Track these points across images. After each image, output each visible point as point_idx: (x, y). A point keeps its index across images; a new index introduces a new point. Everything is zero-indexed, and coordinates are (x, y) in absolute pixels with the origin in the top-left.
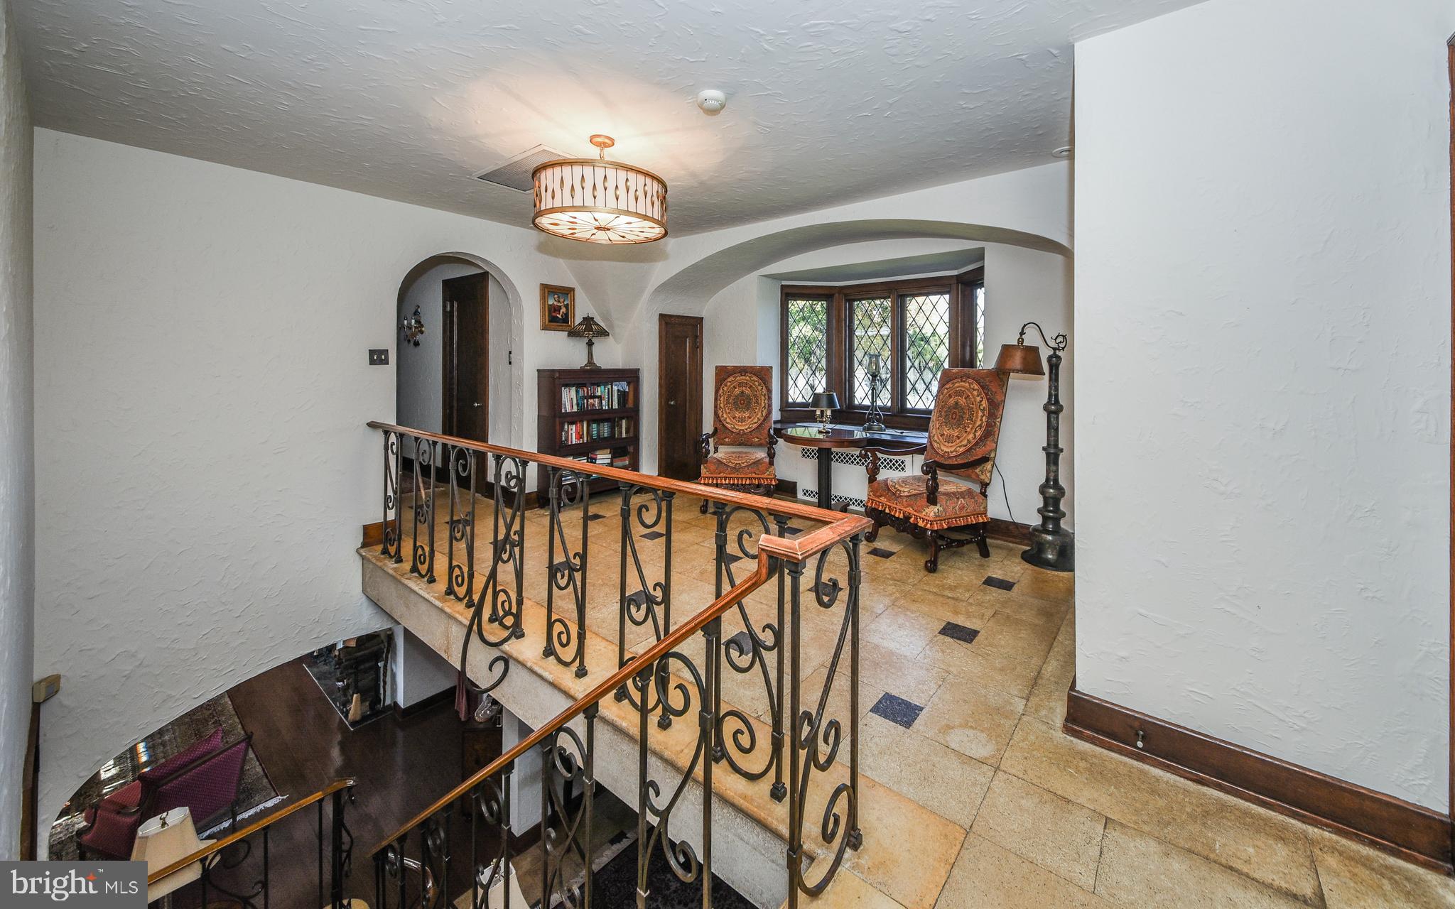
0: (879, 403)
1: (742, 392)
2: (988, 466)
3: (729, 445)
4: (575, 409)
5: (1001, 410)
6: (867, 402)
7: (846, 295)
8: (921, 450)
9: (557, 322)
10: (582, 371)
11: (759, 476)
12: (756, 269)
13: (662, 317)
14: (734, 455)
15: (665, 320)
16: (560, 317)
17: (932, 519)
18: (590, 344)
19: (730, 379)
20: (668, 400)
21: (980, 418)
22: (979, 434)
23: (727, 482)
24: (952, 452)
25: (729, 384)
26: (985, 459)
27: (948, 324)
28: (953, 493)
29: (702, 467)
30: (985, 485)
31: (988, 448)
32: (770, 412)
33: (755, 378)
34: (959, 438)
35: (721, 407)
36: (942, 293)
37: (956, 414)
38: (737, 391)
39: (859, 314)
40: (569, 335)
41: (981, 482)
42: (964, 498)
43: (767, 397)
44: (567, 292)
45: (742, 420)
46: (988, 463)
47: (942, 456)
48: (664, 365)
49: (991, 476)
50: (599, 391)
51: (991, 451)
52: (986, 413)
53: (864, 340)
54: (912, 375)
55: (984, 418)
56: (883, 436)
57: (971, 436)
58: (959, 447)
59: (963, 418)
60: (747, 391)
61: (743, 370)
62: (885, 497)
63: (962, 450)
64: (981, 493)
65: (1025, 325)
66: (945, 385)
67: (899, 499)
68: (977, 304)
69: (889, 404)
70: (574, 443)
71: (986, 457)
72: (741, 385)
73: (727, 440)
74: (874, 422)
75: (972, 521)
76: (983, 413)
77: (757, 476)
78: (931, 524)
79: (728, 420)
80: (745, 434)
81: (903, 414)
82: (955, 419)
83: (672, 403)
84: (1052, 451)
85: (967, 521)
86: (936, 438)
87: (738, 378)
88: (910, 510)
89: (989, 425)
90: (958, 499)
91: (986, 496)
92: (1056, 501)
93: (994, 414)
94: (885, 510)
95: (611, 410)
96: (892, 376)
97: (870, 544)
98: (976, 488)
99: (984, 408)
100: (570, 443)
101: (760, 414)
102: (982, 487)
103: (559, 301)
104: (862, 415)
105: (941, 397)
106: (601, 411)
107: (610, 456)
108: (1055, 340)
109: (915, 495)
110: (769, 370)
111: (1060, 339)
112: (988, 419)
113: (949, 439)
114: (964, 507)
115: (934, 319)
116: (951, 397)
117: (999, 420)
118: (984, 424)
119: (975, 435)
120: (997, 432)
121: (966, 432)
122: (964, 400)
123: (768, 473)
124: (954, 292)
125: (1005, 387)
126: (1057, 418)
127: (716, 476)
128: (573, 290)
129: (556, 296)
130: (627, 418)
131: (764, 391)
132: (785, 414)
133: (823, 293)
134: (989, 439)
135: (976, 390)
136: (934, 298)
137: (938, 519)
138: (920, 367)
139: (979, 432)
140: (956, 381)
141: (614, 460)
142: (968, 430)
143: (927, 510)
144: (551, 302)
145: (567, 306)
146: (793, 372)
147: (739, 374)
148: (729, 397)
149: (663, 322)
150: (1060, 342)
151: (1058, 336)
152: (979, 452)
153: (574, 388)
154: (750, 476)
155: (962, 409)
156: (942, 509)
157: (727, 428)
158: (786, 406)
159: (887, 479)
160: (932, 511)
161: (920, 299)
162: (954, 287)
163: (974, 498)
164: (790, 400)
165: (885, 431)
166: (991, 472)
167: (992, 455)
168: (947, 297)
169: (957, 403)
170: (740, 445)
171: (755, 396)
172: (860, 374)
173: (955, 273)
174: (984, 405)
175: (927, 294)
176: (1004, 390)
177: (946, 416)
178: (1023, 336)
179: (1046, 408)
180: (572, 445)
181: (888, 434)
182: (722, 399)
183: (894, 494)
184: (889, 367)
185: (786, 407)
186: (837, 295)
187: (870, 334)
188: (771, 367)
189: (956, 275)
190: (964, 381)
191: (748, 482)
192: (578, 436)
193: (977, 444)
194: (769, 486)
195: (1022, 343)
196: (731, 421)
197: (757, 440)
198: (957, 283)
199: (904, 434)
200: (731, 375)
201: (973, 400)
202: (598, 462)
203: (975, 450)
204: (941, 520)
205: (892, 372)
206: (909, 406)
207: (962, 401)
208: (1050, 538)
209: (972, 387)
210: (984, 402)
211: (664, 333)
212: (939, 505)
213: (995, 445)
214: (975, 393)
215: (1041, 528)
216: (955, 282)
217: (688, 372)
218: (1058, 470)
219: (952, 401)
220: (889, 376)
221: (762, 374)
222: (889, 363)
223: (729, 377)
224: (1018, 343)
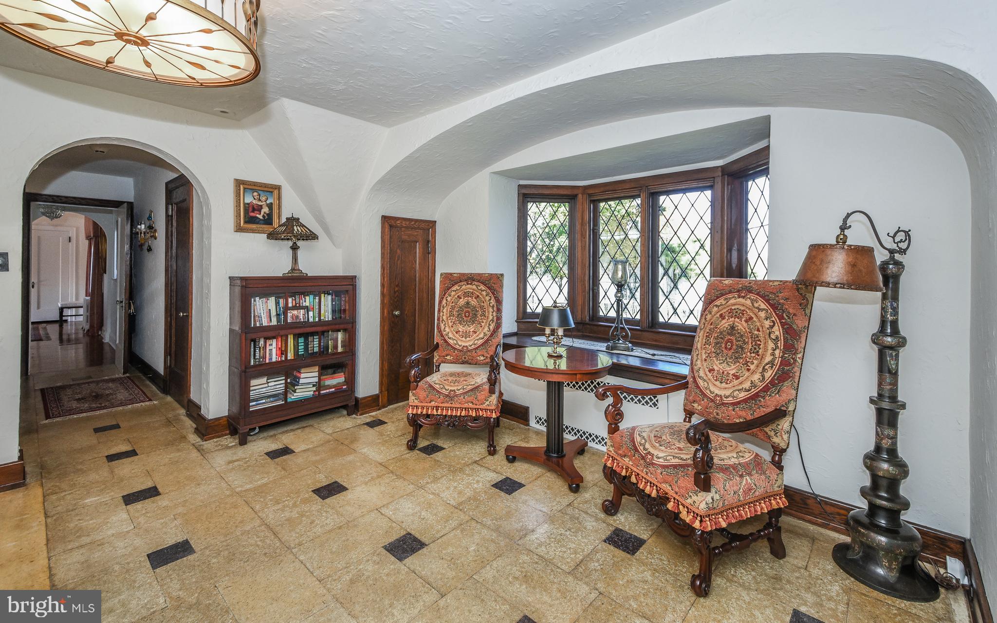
0: (626, 315)
1: (468, 303)
2: (785, 424)
3: (452, 363)
4: (274, 322)
5: (804, 342)
6: (613, 314)
7: (590, 195)
8: (679, 383)
9: (258, 223)
10: (284, 279)
11: (477, 407)
12: (488, 165)
13: (385, 219)
14: (450, 379)
15: (389, 223)
16: (260, 217)
17: (702, 513)
18: (295, 248)
19: (454, 288)
20: (391, 312)
21: (770, 351)
22: (769, 374)
23: (439, 412)
24: (727, 397)
25: (453, 293)
26: (779, 414)
27: (709, 225)
28: (734, 467)
29: (411, 394)
30: (779, 452)
31: (784, 397)
32: (498, 326)
33: (482, 287)
34: (737, 378)
35: (443, 320)
36: (702, 189)
37: (732, 343)
38: (462, 302)
39: (605, 215)
40: (268, 238)
41: (773, 447)
42: (750, 474)
43: (495, 309)
44: (273, 189)
45: (466, 335)
46: (786, 418)
47: (712, 401)
48: (387, 271)
49: (789, 437)
50: (308, 301)
51: (789, 401)
52: (781, 344)
53: (611, 245)
54: (665, 284)
55: (777, 352)
56: (630, 359)
57: (756, 377)
58: (738, 390)
59: (742, 348)
60: (473, 302)
61: (469, 279)
62: (631, 460)
63: (742, 395)
64: (773, 462)
65: (848, 215)
66: (713, 301)
67: (651, 469)
68: (748, 199)
69: (638, 317)
70: (274, 360)
71: (780, 409)
72: (466, 294)
73: (448, 358)
74: (619, 340)
75: (762, 508)
76: (776, 344)
77: (474, 406)
78: (701, 521)
79: (450, 335)
80: (469, 351)
81: (654, 330)
82: (730, 349)
83: (397, 313)
84: (886, 405)
85: (756, 511)
86: (702, 373)
87: (464, 287)
88: (666, 487)
89: (785, 362)
90: (741, 476)
91: (781, 468)
92: (893, 484)
93: (793, 346)
94: (630, 477)
95: (321, 323)
96: (641, 286)
97: (610, 520)
98: (766, 455)
99: (777, 338)
100: (267, 361)
101: (486, 329)
102: (775, 454)
103: (260, 200)
104: (607, 329)
105: (709, 317)
106: (307, 324)
107: (316, 374)
108: (893, 237)
109: (675, 466)
110: (499, 277)
111: (901, 236)
112: (784, 353)
113: (723, 378)
114: (750, 490)
115: (693, 219)
116: (724, 318)
117: (800, 355)
118: (778, 361)
119: (763, 376)
120: (797, 374)
121: (748, 370)
122: (745, 324)
123: (487, 403)
124: (718, 186)
125: (809, 306)
126: (897, 356)
127: (426, 404)
128: (278, 188)
129: (255, 194)
130: (345, 330)
131: (493, 302)
132: (523, 326)
133: (565, 193)
134: (786, 384)
135: (764, 309)
136: (692, 195)
137: (712, 513)
138: (675, 275)
139: (770, 372)
140: (730, 296)
141: (322, 377)
142: (752, 367)
143: (695, 498)
144: (249, 199)
145: (270, 206)
146: (532, 280)
147: (465, 283)
148: (453, 308)
149: (387, 226)
150: (901, 241)
151: (898, 231)
152: (770, 403)
153: (273, 298)
154: (466, 405)
155: (742, 336)
156: (718, 498)
157: (449, 344)
158: (523, 315)
159: (634, 429)
160: (702, 501)
161: (676, 197)
162: (719, 180)
163: (765, 473)
164: (529, 310)
165: (632, 350)
166: (789, 433)
167: (791, 408)
168: (708, 193)
169: (733, 328)
170: (463, 363)
171: (482, 307)
172: (605, 283)
173: (720, 163)
174: (777, 333)
175: (684, 191)
176: (808, 311)
177: (717, 344)
178: (846, 232)
179: (875, 340)
180: (271, 363)
181: (635, 357)
182: (445, 311)
183: (643, 458)
184: (639, 276)
185: (523, 318)
186: (580, 196)
187: (617, 238)
188: (502, 275)
189: (721, 167)
190: (743, 297)
191: (463, 414)
192: (279, 352)
193: (766, 389)
194: (488, 419)
195: (845, 242)
196: (454, 335)
197: (482, 358)
198: (723, 175)
199: (656, 357)
200: (456, 284)
201: (758, 324)
202: (301, 381)
203: (764, 397)
204: (717, 514)
205: (642, 280)
206: (661, 320)
207: (741, 325)
208: (883, 539)
209: (756, 305)
210: (776, 328)
211: (387, 237)
212: (713, 490)
213: (794, 392)
214: (762, 314)
215: (866, 520)
216: (720, 174)
217: (417, 279)
218: (896, 434)
219: (725, 324)
220: (637, 285)
221: (492, 283)
222: (638, 271)
223: (453, 285)
224: (838, 242)
